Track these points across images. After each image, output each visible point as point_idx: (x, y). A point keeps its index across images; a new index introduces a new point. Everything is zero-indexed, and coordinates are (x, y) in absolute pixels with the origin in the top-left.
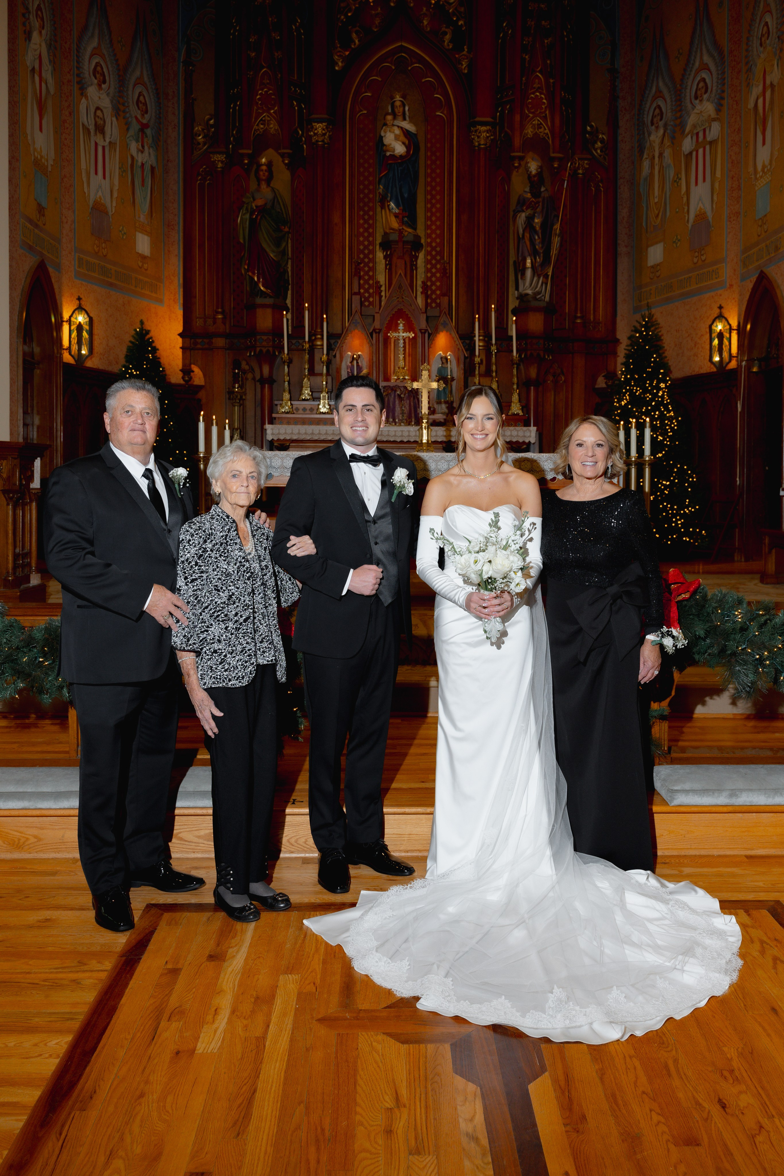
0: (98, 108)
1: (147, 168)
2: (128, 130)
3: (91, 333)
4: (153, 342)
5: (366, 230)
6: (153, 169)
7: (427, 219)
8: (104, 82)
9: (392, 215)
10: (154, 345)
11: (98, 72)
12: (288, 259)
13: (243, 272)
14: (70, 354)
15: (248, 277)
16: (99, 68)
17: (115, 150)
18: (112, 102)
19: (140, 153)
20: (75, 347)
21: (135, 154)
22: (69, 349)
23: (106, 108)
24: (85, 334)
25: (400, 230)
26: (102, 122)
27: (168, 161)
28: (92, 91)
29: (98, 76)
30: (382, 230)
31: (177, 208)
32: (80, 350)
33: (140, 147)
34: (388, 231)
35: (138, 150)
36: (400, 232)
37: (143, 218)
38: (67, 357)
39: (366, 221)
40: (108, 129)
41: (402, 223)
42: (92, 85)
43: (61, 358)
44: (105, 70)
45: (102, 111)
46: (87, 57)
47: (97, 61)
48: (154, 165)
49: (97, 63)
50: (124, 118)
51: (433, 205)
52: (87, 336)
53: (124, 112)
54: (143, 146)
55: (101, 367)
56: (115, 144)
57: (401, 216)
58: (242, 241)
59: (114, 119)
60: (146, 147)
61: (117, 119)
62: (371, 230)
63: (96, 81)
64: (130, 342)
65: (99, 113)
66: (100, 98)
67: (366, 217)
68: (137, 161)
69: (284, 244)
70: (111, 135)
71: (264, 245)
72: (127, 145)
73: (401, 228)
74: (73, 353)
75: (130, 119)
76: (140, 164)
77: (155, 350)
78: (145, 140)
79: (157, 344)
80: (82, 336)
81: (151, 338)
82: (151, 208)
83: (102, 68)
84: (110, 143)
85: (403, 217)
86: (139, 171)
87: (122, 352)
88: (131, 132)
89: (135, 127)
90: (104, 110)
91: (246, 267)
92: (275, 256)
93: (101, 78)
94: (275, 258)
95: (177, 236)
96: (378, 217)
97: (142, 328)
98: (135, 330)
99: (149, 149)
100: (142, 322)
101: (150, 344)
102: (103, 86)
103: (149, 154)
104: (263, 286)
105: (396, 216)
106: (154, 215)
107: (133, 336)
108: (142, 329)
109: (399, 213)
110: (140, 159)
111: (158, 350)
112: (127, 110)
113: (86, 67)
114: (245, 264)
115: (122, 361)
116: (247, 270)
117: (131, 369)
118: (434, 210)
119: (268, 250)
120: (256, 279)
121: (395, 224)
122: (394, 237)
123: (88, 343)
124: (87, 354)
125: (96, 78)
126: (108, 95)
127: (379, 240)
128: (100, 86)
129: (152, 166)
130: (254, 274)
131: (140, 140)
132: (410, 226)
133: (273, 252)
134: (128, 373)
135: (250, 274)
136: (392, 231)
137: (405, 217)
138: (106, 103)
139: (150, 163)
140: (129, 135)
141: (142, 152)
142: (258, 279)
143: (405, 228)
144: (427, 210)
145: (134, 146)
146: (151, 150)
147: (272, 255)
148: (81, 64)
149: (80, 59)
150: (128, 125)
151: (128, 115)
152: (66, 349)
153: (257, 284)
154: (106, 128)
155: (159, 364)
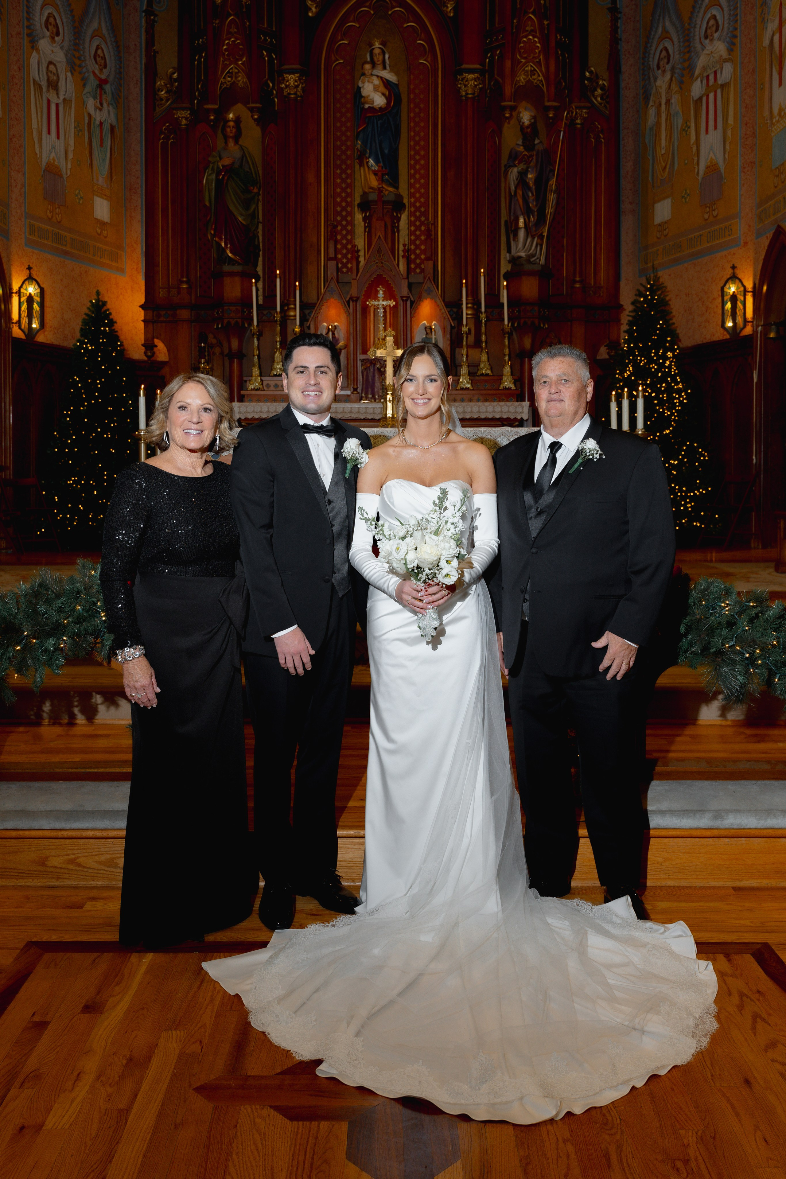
0: (50, 63)
1: (106, 127)
2: (84, 85)
3: (42, 305)
4: (110, 314)
5: (344, 190)
6: (112, 128)
7: (410, 176)
8: (58, 34)
9: (371, 172)
10: (111, 317)
11: (51, 23)
12: (258, 222)
13: (209, 237)
14: (20, 328)
15: (214, 242)
16: (51, 20)
17: (70, 108)
18: (66, 55)
19: (98, 111)
20: (25, 321)
21: (92, 112)
22: (19, 322)
23: (60, 62)
24: (36, 307)
25: (379, 188)
26: (55, 78)
27: (129, 119)
28: (44, 44)
29: (50, 28)
30: (361, 190)
31: (138, 169)
32: (30, 323)
33: (98, 105)
34: (367, 190)
35: (96, 108)
36: (380, 191)
37: (101, 180)
38: (16, 332)
39: (343, 181)
40: (62, 85)
41: (381, 180)
42: (44, 37)
43: (10, 331)
44: (59, 21)
45: (55, 65)
46: (38, 8)
47: (49, 11)
48: (114, 123)
49: (49, 14)
50: (80, 73)
51: (417, 162)
52: (38, 309)
53: (80, 66)
54: (101, 104)
55: (55, 343)
56: (71, 101)
57: (380, 174)
58: (207, 204)
59: (69, 74)
60: (105, 105)
61: (72, 74)
62: (349, 190)
63: (48, 34)
64: (86, 314)
65: (52, 68)
66: (52, 51)
67: (344, 176)
68: (95, 120)
69: (253, 207)
70: (66, 91)
71: (232, 208)
72: (84, 102)
73: (380, 186)
74: (23, 327)
75: (86, 75)
76: (98, 123)
77: (112, 323)
78: (104, 97)
79: (114, 316)
80: (33, 308)
81: (108, 310)
82: (111, 169)
83: (55, 19)
84: (64, 100)
85: (383, 175)
86: (97, 130)
87: (77, 326)
88: (88, 89)
89: (93, 82)
90: (57, 64)
91: (213, 232)
92: (244, 220)
93: (55, 30)
94: (244, 222)
95: (139, 201)
96: (357, 176)
97: (99, 298)
98: (91, 301)
99: (108, 106)
100: (98, 293)
101: (107, 316)
102: (56, 38)
103: (109, 111)
104: (231, 252)
105: (375, 173)
106: (114, 178)
107: (88, 308)
108: (98, 300)
109: (378, 171)
110: (98, 117)
111: (116, 322)
112: (84, 64)
113: (37, 18)
114: (212, 229)
115: (78, 335)
116: (214, 236)
117: (86, 344)
118: (418, 167)
119: (236, 213)
120: (223, 245)
121: (374, 182)
122: (373, 197)
123: (39, 316)
124: (38, 328)
125: (48, 30)
126: (62, 48)
127: (357, 200)
128: (53, 38)
129: (111, 125)
130: (221, 239)
131: (98, 97)
132: (390, 185)
133: (242, 215)
134: (83, 348)
135: (217, 239)
136: (371, 190)
137: (386, 174)
138: (60, 57)
139: (110, 121)
140: (84, 92)
141: (101, 110)
142: (226, 245)
143: (384, 186)
144: (410, 167)
145: (91, 104)
146: (111, 108)
147: (240, 219)
148: (31, 15)
149: (31, 10)
150: (84, 82)
151: (84, 70)
152: (16, 323)
153: (224, 250)
154: (60, 84)
155: (117, 338)
